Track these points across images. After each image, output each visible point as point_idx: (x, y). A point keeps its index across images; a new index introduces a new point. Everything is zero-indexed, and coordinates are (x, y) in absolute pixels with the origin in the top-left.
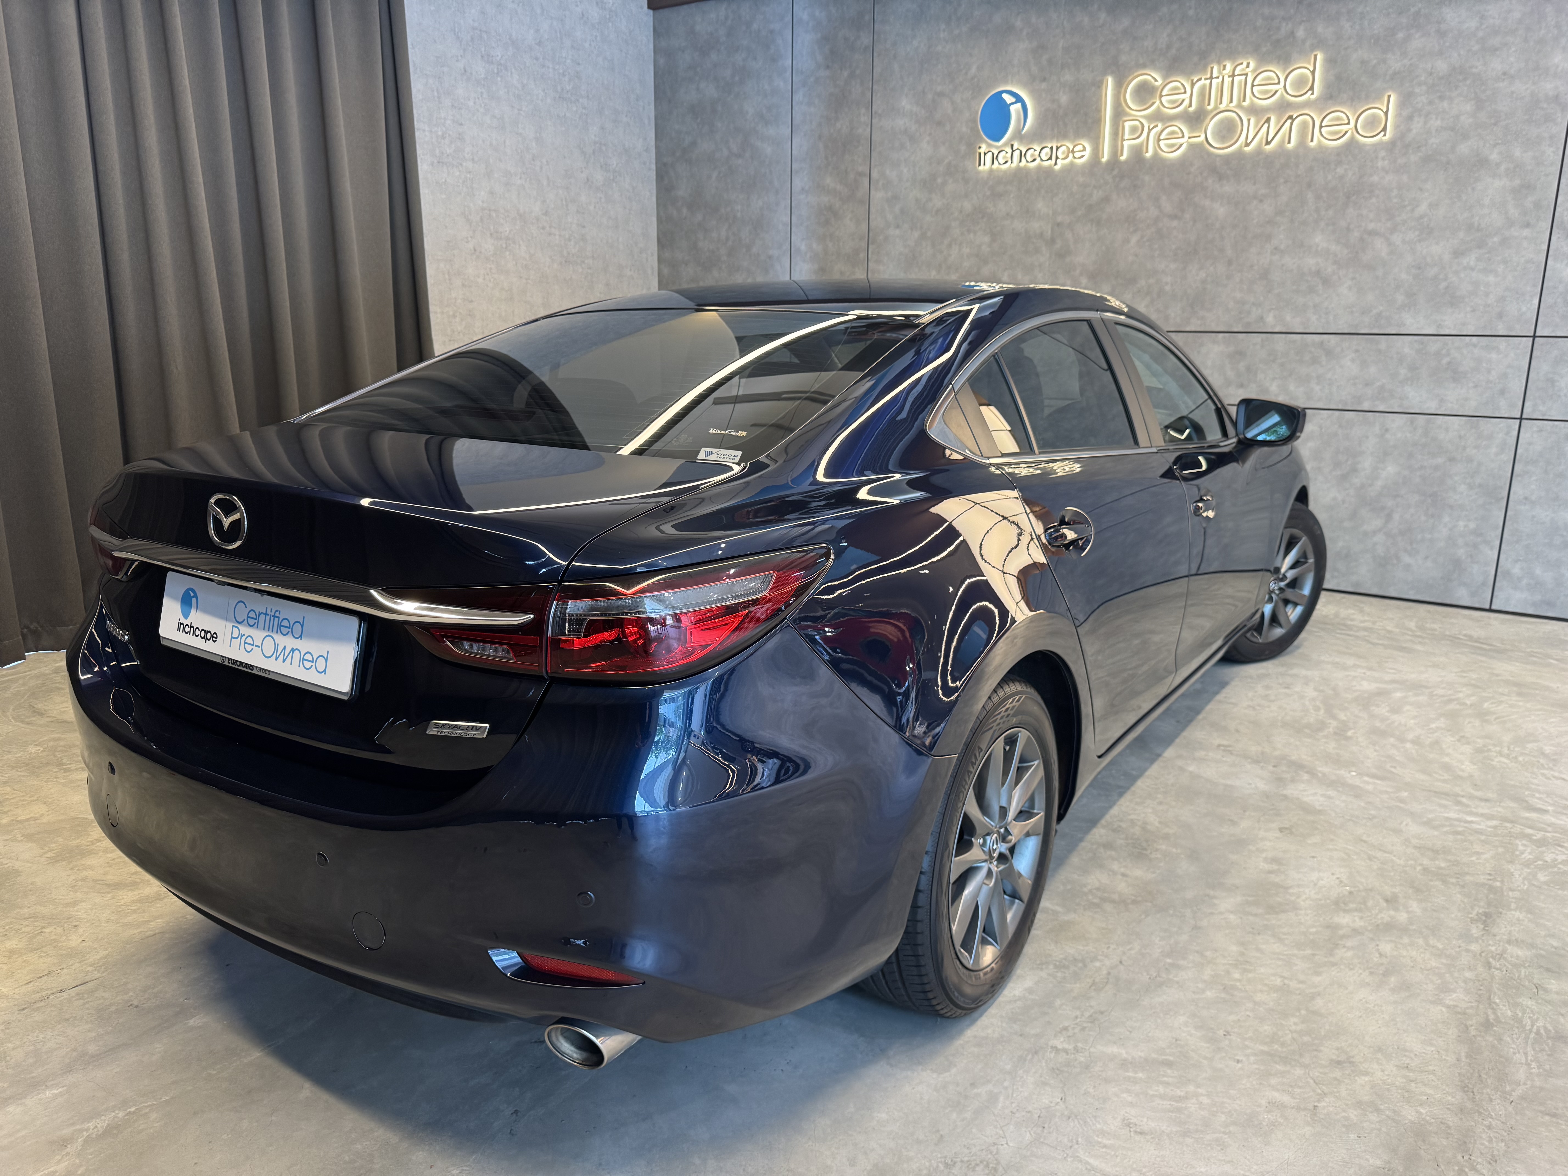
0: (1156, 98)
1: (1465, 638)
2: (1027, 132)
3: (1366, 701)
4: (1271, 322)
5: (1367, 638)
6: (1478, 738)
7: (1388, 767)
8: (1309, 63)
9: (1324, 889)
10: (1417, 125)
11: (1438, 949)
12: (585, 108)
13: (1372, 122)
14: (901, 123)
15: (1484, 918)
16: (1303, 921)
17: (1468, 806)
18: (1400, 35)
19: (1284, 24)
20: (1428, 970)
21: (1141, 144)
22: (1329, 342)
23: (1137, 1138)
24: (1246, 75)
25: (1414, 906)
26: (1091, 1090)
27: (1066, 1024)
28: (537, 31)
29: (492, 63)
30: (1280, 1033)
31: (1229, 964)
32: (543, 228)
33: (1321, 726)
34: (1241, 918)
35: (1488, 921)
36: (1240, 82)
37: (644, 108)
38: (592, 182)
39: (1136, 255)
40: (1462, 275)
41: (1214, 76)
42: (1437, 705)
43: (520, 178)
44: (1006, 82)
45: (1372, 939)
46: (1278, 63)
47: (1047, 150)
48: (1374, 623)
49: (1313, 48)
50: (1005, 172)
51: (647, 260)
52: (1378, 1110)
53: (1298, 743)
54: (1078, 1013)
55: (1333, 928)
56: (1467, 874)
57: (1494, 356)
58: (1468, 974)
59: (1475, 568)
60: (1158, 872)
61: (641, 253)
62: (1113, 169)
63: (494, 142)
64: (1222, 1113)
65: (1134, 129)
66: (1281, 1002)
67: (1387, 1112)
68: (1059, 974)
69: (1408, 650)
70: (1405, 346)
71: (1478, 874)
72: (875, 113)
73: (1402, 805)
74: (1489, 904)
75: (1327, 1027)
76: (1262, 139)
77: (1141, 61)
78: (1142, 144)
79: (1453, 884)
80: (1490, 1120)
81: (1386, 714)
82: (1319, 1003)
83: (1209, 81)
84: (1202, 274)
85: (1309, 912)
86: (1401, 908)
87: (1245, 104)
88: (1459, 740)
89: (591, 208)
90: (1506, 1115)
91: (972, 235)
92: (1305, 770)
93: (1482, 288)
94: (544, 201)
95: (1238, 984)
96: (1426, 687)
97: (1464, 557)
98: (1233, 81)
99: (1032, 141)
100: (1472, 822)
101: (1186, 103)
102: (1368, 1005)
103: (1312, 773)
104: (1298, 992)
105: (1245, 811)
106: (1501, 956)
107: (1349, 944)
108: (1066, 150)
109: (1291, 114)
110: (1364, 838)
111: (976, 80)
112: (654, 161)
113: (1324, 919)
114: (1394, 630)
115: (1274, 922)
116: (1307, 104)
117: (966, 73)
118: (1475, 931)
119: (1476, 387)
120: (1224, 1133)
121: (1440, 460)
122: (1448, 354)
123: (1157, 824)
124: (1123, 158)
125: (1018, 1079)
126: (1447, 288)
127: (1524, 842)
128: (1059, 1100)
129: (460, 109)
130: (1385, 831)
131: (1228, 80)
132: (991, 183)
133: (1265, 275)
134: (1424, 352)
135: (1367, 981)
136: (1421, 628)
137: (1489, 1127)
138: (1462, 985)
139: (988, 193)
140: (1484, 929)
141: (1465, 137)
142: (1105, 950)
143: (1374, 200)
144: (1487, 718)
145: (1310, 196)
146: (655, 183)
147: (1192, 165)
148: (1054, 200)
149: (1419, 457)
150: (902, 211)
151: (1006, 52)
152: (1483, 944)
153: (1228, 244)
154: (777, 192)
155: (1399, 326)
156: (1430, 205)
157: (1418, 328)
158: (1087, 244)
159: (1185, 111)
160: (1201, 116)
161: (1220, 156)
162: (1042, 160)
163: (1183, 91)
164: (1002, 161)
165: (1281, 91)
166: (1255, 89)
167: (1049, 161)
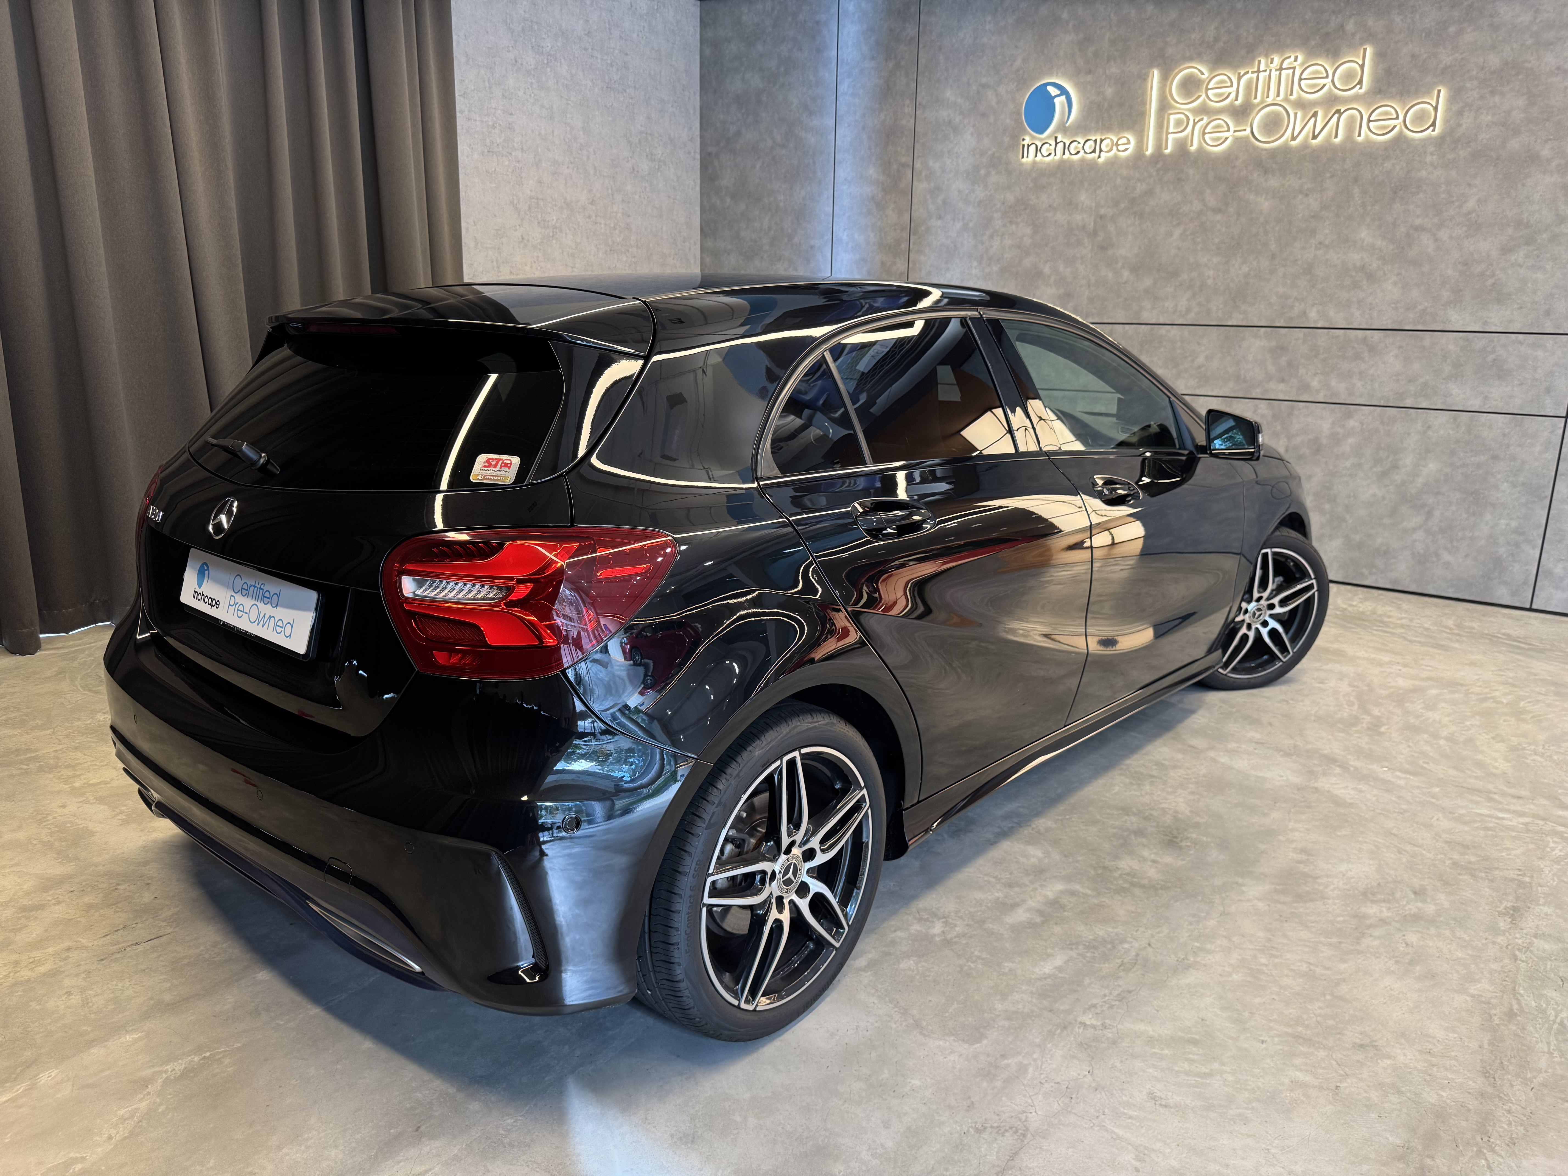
0: (1202, 92)
1: (1504, 637)
2: (1073, 124)
3: (1400, 698)
4: (1313, 317)
5: (1404, 635)
6: (1513, 736)
7: (1421, 762)
8: (1358, 57)
9: (1352, 880)
10: (1467, 121)
11: (1465, 941)
12: (632, 98)
13: (1420, 117)
14: (944, 114)
15: (1511, 912)
16: (1330, 910)
17: (1500, 803)
18: (1452, 29)
19: (1334, 18)
20: (1454, 960)
21: (1186, 138)
22: (1372, 337)
23: (1162, 1110)
24: (1294, 68)
25: (1442, 898)
26: (1118, 1065)
27: (1095, 1001)
28: (587, 21)
29: (542, 53)
30: (1305, 1017)
31: (1256, 949)
32: (589, 217)
33: (1355, 721)
34: (1269, 905)
35: (1516, 914)
36: (1288, 75)
37: (689, 98)
38: (638, 172)
39: (1179, 249)
40: (1510, 272)
41: (1262, 68)
42: (1473, 703)
43: (568, 168)
44: (1051, 74)
45: (1399, 929)
46: (1327, 56)
47: (1091, 143)
48: (1411, 620)
49: (1363, 41)
50: (1049, 164)
51: (690, 248)
52: (1399, 1092)
53: (1330, 737)
54: (1107, 991)
55: (1360, 917)
56: (1497, 868)
57: (1540, 353)
58: (1494, 966)
59: (1516, 567)
60: (1188, 859)
61: (684, 242)
62: (1157, 163)
63: (543, 132)
64: (1246, 1090)
65: (1178, 123)
66: (1306, 986)
67: (1408, 1094)
68: (1088, 955)
69: (1445, 648)
70: (1450, 343)
71: (1507, 870)
72: (920, 104)
73: (1434, 800)
74: (1517, 898)
75: (1351, 1012)
76: (1308, 133)
77: (1188, 54)
78: (1187, 136)
79: (1482, 878)
80: (1511, 1105)
81: (1421, 711)
82: (1344, 989)
83: (1256, 74)
84: (1245, 269)
85: (1337, 901)
86: (1429, 900)
87: (1292, 98)
88: (1493, 738)
89: (637, 197)
90: (1525, 1101)
91: (1014, 227)
92: (1337, 764)
93: (1530, 285)
94: (590, 191)
95: (1264, 968)
96: (1462, 685)
97: (1505, 556)
98: (1280, 74)
99: (1076, 134)
100: (1503, 819)
101: (1233, 96)
102: (1392, 992)
103: (1344, 767)
104: (1323, 978)
105: (1275, 803)
106: (1528, 949)
107: (1376, 933)
108: (1110, 143)
109: (1339, 108)
110: (1394, 831)
111: (1021, 72)
112: (698, 151)
113: (1352, 909)
114: (1431, 627)
115: (1301, 910)
116: (1356, 98)
117: (1012, 65)
118: (1503, 923)
119: (1521, 384)
120: (1247, 1108)
121: (1483, 458)
122: (1494, 351)
123: (1187, 812)
124: (1167, 152)
125: (1047, 1052)
126: (1494, 284)
127: (1556, 839)
128: (1087, 1073)
129: (510, 99)
130: (1415, 825)
131: (1275, 74)
132: (1034, 175)
133: (1308, 270)
134: (1469, 349)
135: (1392, 969)
136: (1460, 626)
137: (1509, 1112)
138: (1488, 975)
139: (1031, 185)
140: (1511, 922)
141: (1516, 132)
142: (1135, 933)
143: (1421, 195)
144: (1522, 717)
145: (1356, 191)
146: (699, 172)
147: (1237, 158)
148: (1097, 192)
149: (1462, 454)
150: (944, 202)
151: (1052, 44)
152: (1510, 937)
153: (1272, 239)
154: (820, 182)
155: (1445, 323)
156: (1479, 201)
157: (1463, 325)
158: (1130, 237)
159: (1232, 104)
160: (1247, 109)
161: (1266, 150)
162: (1086, 153)
163: (1229, 84)
164: (1045, 153)
165: (1329, 85)
166: (1303, 82)
167: (1093, 154)
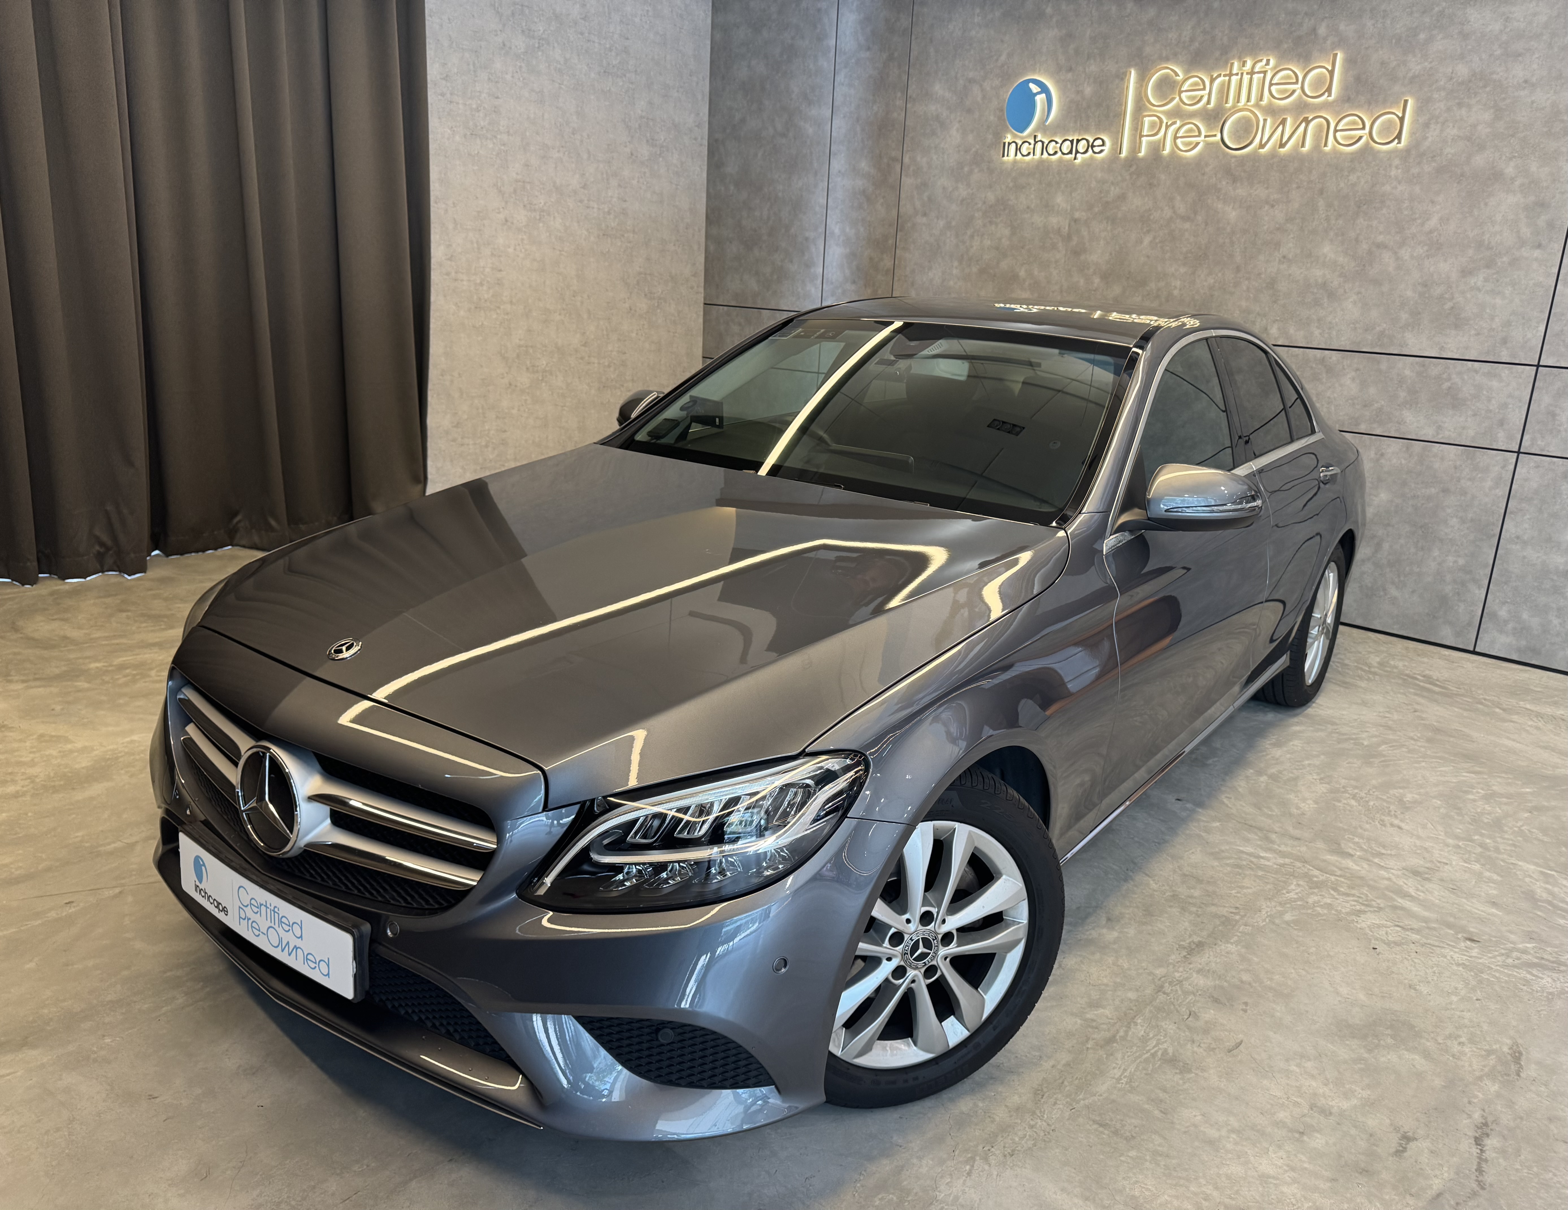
0: (1175, 94)
2: (1052, 123)
6: (1345, 779)
8: (1329, 63)
10: (1433, 133)
11: (1121, 969)
12: (632, 83)
13: (1386, 129)
14: (933, 108)
15: (1193, 946)
18: (1422, 36)
19: (1307, 20)
20: (1095, 986)
21: (1159, 142)
22: (1330, 358)
24: (1265, 72)
25: (1133, 928)
28: (584, 6)
29: (533, 37)
32: (581, 202)
35: (1196, 949)
36: (1259, 79)
37: (697, 84)
38: (637, 157)
39: (1148, 257)
40: (1469, 296)
41: (1235, 71)
42: (1331, 743)
43: (558, 152)
44: (1034, 71)
46: (1298, 61)
47: (1068, 143)
49: (1334, 46)
50: (1028, 163)
51: (693, 235)
57: (1495, 384)
58: (1132, 995)
61: (687, 228)
62: (1131, 166)
65: (1152, 125)
70: (1406, 367)
71: (1225, 907)
74: (1211, 935)
76: (1276, 141)
77: (1164, 55)
78: (1160, 140)
79: (1190, 912)
80: (1039, 1121)
83: (1227, 78)
84: (1211, 280)
87: (1264, 102)
88: (1321, 779)
89: (635, 182)
90: (1057, 1119)
91: (993, 227)
93: (1488, 311)
94: (583, 175)
97: (1451, 594)
98: (1251, 80)
99: (1055, 134)
101: (1205, 99)
106: (1180, 983)
108: (1086, 144)
109: (1306, 116)
111: (1006, 66)
112: (707, 138)
116: (1324, 106)
117: (997, 60)
118: (1175, 957)
119: (1475, 415)
122: (1449, 379)
124: (1142, 154)
126: (1452, 308)
127: (1301, 883)
129: (497, 82)
131: (1246, 78)
132: (1013, 175)
133: (1272, 284)
134: (1424, 375)
139: (1011, 185)
140: (1185, 957)
141: (1482, 148)
143: (1384, 211)
144: (1372, 760)
145: (1321, 204)
146: (706, 159)
147: (1207, 165)
148: (1073, 195)
149: (1413, 486)
150: (930, 199)
151: (1036, 40)
152: (1172, 970)
153: (1238, 250)
154: (816, 174)
155: (1402, 346)
156: (1441, 219)
157: (1420, 350)
158: (1102, 242)
159: (1204, 108)
160: (1218, 113)
161: (1235, 157)
162: (1064, 154)
163: (1202, 87)
164: (1025, 152)
165: (1299, 92)
166: (1273, 88)
167: (1070, 156)
